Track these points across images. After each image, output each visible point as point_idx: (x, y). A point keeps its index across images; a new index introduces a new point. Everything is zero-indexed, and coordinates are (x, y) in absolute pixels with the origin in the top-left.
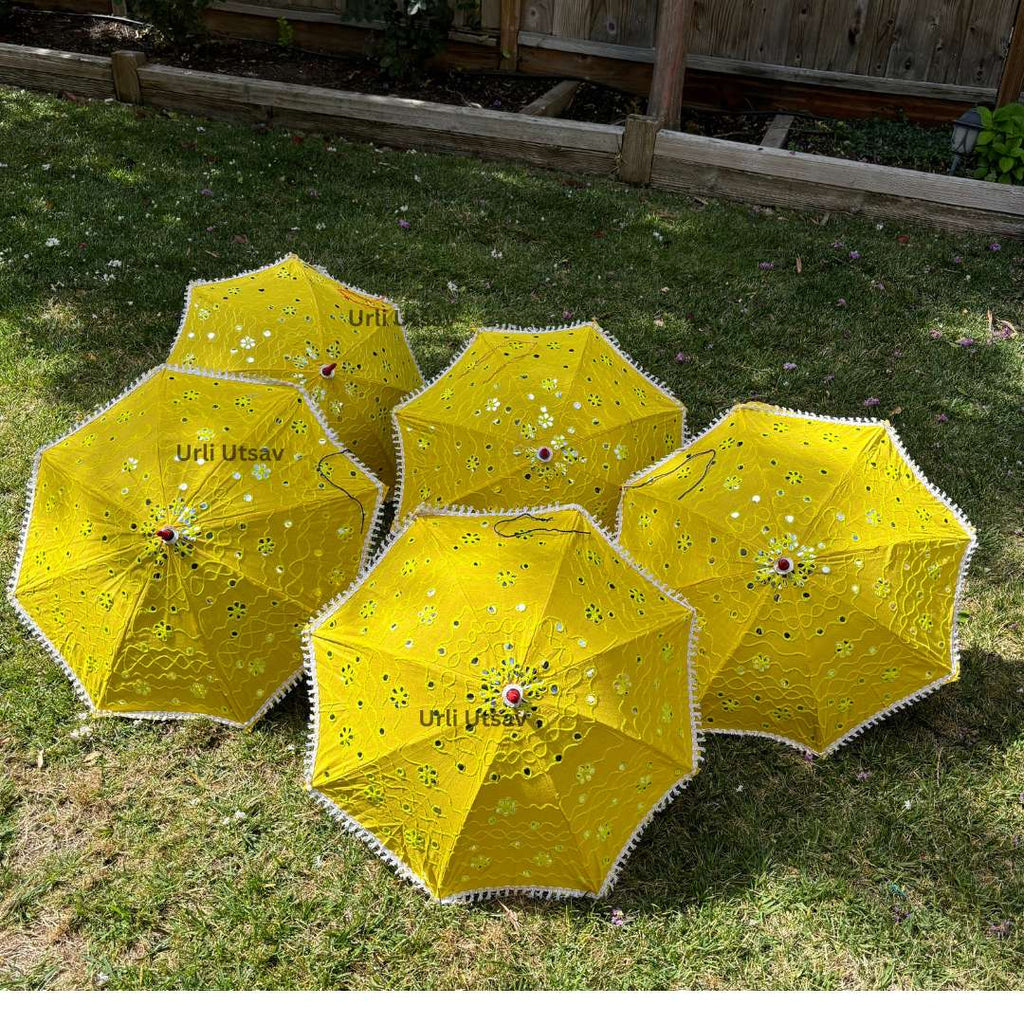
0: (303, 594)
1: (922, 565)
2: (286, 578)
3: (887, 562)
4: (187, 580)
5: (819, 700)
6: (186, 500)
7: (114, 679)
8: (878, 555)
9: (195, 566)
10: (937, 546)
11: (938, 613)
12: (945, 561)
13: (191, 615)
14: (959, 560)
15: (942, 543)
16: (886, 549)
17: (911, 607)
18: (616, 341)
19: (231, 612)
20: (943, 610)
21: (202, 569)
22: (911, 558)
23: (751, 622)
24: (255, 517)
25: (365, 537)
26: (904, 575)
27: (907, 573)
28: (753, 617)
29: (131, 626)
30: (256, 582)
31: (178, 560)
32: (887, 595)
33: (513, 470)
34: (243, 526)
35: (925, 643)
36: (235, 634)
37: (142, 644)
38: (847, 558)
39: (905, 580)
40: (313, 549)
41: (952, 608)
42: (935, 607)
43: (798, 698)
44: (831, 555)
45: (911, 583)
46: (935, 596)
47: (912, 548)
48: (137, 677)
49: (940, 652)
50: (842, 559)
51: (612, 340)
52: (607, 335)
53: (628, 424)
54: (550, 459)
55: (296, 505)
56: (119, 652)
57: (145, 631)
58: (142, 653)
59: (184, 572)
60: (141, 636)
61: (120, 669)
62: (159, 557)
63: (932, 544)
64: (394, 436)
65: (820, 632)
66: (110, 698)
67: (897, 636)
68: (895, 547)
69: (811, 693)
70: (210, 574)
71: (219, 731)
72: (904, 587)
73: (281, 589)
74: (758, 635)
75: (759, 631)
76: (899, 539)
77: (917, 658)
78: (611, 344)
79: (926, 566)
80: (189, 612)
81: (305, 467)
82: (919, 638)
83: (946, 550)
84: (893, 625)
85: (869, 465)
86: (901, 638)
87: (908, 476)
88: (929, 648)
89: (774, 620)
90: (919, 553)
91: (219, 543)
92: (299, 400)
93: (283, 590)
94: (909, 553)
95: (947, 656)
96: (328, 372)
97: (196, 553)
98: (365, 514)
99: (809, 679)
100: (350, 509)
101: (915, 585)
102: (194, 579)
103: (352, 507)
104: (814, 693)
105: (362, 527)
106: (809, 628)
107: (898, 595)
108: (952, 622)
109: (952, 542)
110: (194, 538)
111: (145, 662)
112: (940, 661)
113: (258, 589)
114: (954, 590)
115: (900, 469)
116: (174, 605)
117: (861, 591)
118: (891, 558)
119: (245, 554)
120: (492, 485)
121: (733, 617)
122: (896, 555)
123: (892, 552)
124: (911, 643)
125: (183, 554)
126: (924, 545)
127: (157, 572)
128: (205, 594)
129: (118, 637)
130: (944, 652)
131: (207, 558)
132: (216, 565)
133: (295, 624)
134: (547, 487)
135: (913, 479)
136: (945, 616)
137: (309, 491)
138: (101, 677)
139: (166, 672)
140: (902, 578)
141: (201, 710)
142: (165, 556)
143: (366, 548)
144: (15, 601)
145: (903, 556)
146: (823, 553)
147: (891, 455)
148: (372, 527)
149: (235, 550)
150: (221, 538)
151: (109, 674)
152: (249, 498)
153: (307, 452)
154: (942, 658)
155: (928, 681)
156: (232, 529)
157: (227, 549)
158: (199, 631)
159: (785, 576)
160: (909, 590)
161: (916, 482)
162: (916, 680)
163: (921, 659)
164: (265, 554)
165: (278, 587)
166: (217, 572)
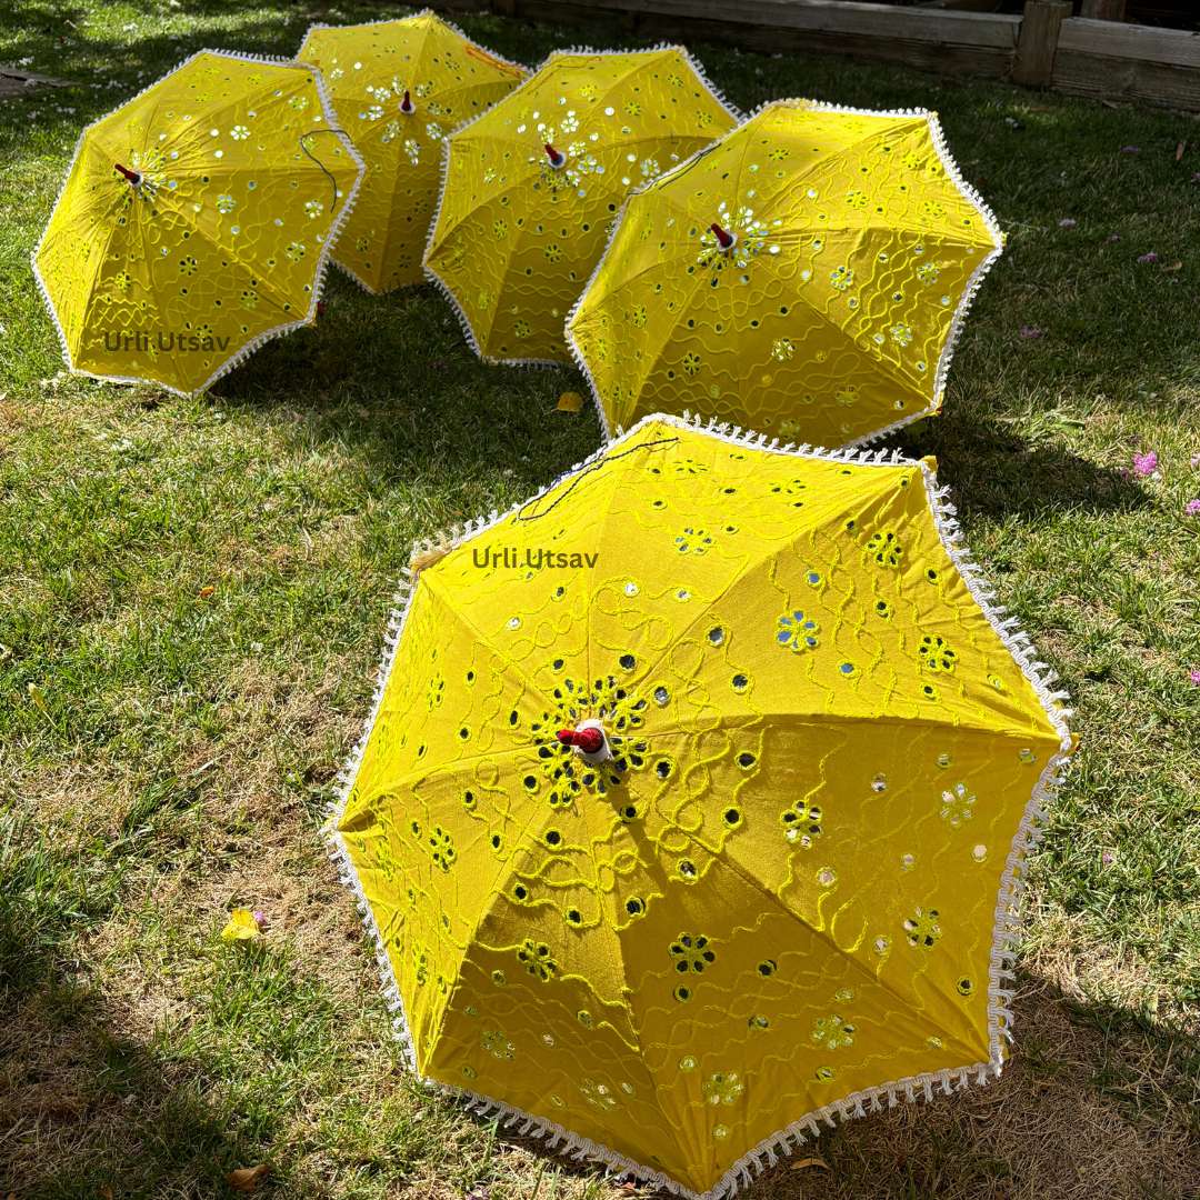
0: (255, 261)
1: (909, 261)
2: (240, 240)
3: (855, 247)
4: (146, 226)
5: (750, 414)
6: (161, 148)
7: (86, 335)
8: (845, 239)
9: (155, 213)
10: (938, 243)
11: (924, 328)
12: (946, 264)
13: (146, 264)
14: (971, 266)
15: (945, 240)
16: (858, 231)
17: (882, 310)
18: (702, 66)
19: (183, 267)
20: (933, 325)
21: (161, 216)
22: (890, 251)
23: (684, 311)
24: (219, 172)
25: (336, 218)
26: (877, 268)
27: (882, 267)
28: (687, 306)
29: (99, 276)
30: (209, 237)
31: (141, 204)
32: (848, 287)
33: (524, 178)
34: (206, 179)
35: (896, 358)
37: (107, 295)
38: (803, 239)
39: (878, 274)
40: (274, 217)
41: (947, 326)
42: (920, 317)
43: (728, 411)
44: (785, 233)
45: (886, 280)
46: (922, 305)
47: (895, 237)
48: (104, 333)
49: (918, 375)
50: (797, 239)
51: (696, 65)
52: (693, 60)
53: (665, 139)
54: (562, 165)
55: (263, 167)
56: (90, 306)
57: (110, 281)
58: (107, 306)
59: (144, 219)
60: (106, 286)
61: (90, 324)
62: (126, 202)
63: (928, 239)
64: (442, 164)
65: (755, 324)
66: (84, 356)
67: (852, 339)
68: (870, 232)
69: (741, 404)
70: (168, 223)
71: (162, 397)
72: (873, 284)
73: (232, 250)
74: (689, 328)
75: (691, 323)
76: (880, 223)
77: (881, 376)
78: (695, 70)
79: (915, 264)
80: (144, 260)
81: (289, 136)
82: (885, 348)
83: (950, 250)
84: (849, 326)
85: (881, 149)
86: (858, 344)
87: (934, 169)
88: (899, 365)
89: (709, 310)
90: (907, 246)
91: (180, 194)
92: (309, 80)
93: (235, 252)
94: (890, 242)
95: (929, 384)
96: (406, 106)
97: (157, 200)
98: (340, 194)
99: (738, 383)
100: (323, 184)
101: (892, 283)
102: (153, 227)
103: (326, 184)
104: (744, 404)
105: (334, 205)
106: (743, 318)
107: (864, 291)
108: (945, 343)
109: (962, 243)
110: (158, 185)
111: (110, 315)
112: (916, 386)
113: (210, 245)
114: (955, 304)
115: (927, 160)
116: (133, 253)
117: (812, 278)
118: (862, 244)
119: (204, 207)
120: (500, 196)
121: (669, 309)
122: (870, 240)
123: (864, 237)
124: (871, 353)
125: (146, 199)
126: (915, 238)
127: (123, 217)
128: (161, 243)
129: (89, 287)
130: (925, 377)
131: (167, 207)
132: (174, 214)
133: (243, 290)
134: (555, 199)
135: (942, 173)
136: (936, 332)
137: (283, 159)
138: (77, 335)
139: (126, 328)
140: (874, 270)
141: (155, 375)
142: (130, 200)
143: (334, 230)
144: (36, 266)
145: (880, 244)
146: (775, 231)
147: (919, 146)
148: (346, 208)
149: (194, 202)
150: (183, 189)
151: (82, 328)
152: (219, 154)
153: (296, 125)
154: (919, 383)
155: (901, 415)
156: (196, 181)
157: (187, 200)
158: (151, 282)
159: (726, 255)
160: (882, 287)
161: (945, 177)
162: (883, 409)
163: (887, 379)
164: (223, 211)
165: (230, 247)
166: (174, 222)
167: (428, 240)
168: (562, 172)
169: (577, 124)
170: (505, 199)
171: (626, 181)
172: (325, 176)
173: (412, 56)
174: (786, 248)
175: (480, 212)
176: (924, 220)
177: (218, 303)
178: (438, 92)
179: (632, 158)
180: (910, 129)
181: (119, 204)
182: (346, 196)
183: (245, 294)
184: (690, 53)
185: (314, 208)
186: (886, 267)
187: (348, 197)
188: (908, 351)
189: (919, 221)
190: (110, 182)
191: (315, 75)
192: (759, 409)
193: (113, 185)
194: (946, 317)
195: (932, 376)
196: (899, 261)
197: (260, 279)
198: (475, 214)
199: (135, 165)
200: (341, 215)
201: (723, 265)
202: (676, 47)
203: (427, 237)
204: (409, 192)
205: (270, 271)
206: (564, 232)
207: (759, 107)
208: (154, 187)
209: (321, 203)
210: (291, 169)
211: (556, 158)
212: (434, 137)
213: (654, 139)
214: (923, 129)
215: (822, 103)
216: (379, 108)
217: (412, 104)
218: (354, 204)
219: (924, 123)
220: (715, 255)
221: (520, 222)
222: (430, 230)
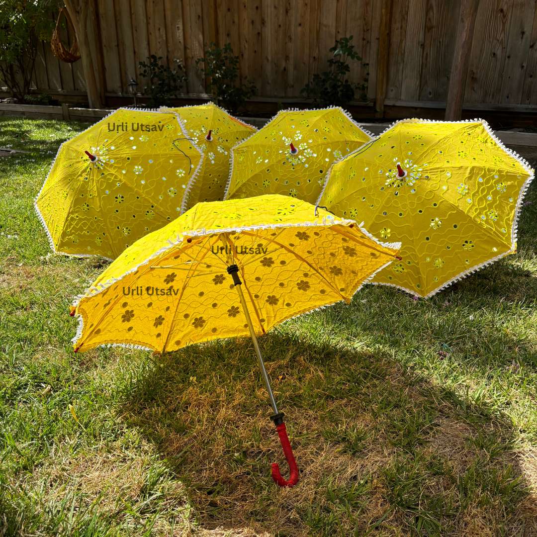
0: (153, 197)
1: (492, 182)
2: (145, 186)
3: (467, 175)
4: (98, 181)
5: (420, 256)
6: (106, 145)
7: (64, 234)
8: (461, 171)
9: (103, 174)
10: (504, 173)
11: (503, 212)
12: (509, 183)
13: (98, 198)
14: (520, 185)
15: (507, 172)
16: (467, 168)
17: (483, 204)
18: (350, 115)
19: (117, 199)
20: (506, 211)
21: (106, 176)
22: (483, 177)
23: (381, 207)
24: (135, 155)
25: (191, 177)
26: (478, 185)
27: (480, 184)
28: (382, 205)
29: (73, 205)
30: (130, 185)
31: (96, 171)
32: (466, 193)
33: (277, 160)
34: (128, 159)
35: (492, 227)
36: (117, 211)
37: (76, 214)
38: (441, 172)
39: (479, 188)
40: (162, 176)
41: (513, 212)
42: (500, 207)
43: (407, 255)
44: (431, 170)
45: (483, 190)
46: (501, 202)
47: (485, 171)
48: (73, 233)
49: (503, 235)
50: (437, 172)
51: (348, 115)
52: (346, 112)
53: (343, 142)
54: (297, 153)
55: (156, 153)
56: (67, 220)
57: (78, 208)
58: (76, 220)
59: (97, 176)
60: (76, 210)
61: (66, 229)
62: (88, 170)
63: (500, 171)
64: (230, 160)
65: (420, 211)
66: (61, 246)
67: (471, 218)
68: (473, 168)
69: (414, 251)
70: (109, 179)
71: (103, 263)
72: (477, 192)
74: (384, 216)
75: (385, 213)
76: (476, 164)
77: (486, 235)
78: (347, 117)
79: (495, 183)
80: (97, 197)
81: (167, 141)
82: (487, 222)
83: (510, 177)
84: (469, 211)
85: (466, 134)
86: (474, 219)
87: (492, 143)
88: (494, 230)
89: (394, 206)
90: (490, 174)
91: (116, 165)
92: (174, 118)
93: (143, 192)
94: (483, 172)
95: (508, 239)
96: (209, 138)
97: (104, 168)
98: (193, 166)
99: (413, 241)
100: (185, 162)
101: (486, 192)
102: (102, 181)
103: (186, 161)
104: (416, 250)
105: (190, 172)
106: (414, 209)
107: (474, 195)
108: (513, 220)
109: (515, 173)
110: (104, 161)
111: (77, 224)
112: (503, 240)
113: (131, 189)
114: (515, 201)
115: (487, 140)
116: (91, 193)
117: (448, 190)
118: (470, 173)
119: (127, 172)
120: (266, 169)
121: (371, 208)
122: (474, 172)
123: (471, 170)
124: (481, 224)
125: (98, 168)
126: (494, 171)
127: (86, 177)
128: (106, 188)
129: (67, 211)
130: (506, 236)
131: (109, 171)
132: (112, 174)
133: (147, 210)
134: (293, 168)
135: (495, 145)
136: (508, 215)
137: (165, 150)
138: (59, 234)
139: (85, 231)
140: (477, 186)
141: (100, 253)
142: (90, 169)
143: (190, 183)
144: (36, 205)
145: (478, 174)
146: (426, 169)
147: (482, 133)
148: (195, 173)
149: (123, 169)
150: (117, 163)
151: (62, 232)
152: (134, 148)
153: (170, 136)
154: (504, 239)
155: (495, 254)
156: (123, 159)
157: (119, 168)
158: (100, 207)
159: (402, 180)
160: (482, 193)
161: (497, 146)
162: (487, 252)
163: (489, 236)
164: (137, 173)
165: (141, 190)
166: (112, 178)
167: (225, 193)
168: (297, 156)
169: (301, 136)
170: (268, 170)
171: (327, 160)
172: (186, 158)
173: (209, 118)
174: (433, 176)
175: (256, 177)
176: (495, 163)
177: (134, 216)
178: (221, 133)
179: (329, 150)
180: (476, 126)
181: (84, 171)
182: (195, 168)
183: (148, 212)
184: (344, 110)
185: (181, 173)
186: (482, 184)
187: (197, 168)
188: (497, 223)
189: (493, 163)
190: (79, 162)
191: (176, 116)
192: (424, 253)
193: (81, 163)
194: (512, 208)
195: (509, 235)
196: (488, 182)
197: (155, 205)
198: (252, 178)
199: (93, 152)
200: (193, 176)
201: (400, 185)
202: (337, 107)
203: (225, 191)
204: (210, 175)
205: (160, 201)
206: (299, 184)
207: (393, 123)
208: (102, 162)
209: (183, 170)
210: (170, 154)
211: (294, 150)
212: (221, 152)
213: (338, 142)
214: (481, 127)
215: (425, 120)
216: (196, 138)
217: (211, 137)
218: (200, 171)
219: (481, 124)
220: (395, 181)
221: (277, 179)
222: (226, 189)
